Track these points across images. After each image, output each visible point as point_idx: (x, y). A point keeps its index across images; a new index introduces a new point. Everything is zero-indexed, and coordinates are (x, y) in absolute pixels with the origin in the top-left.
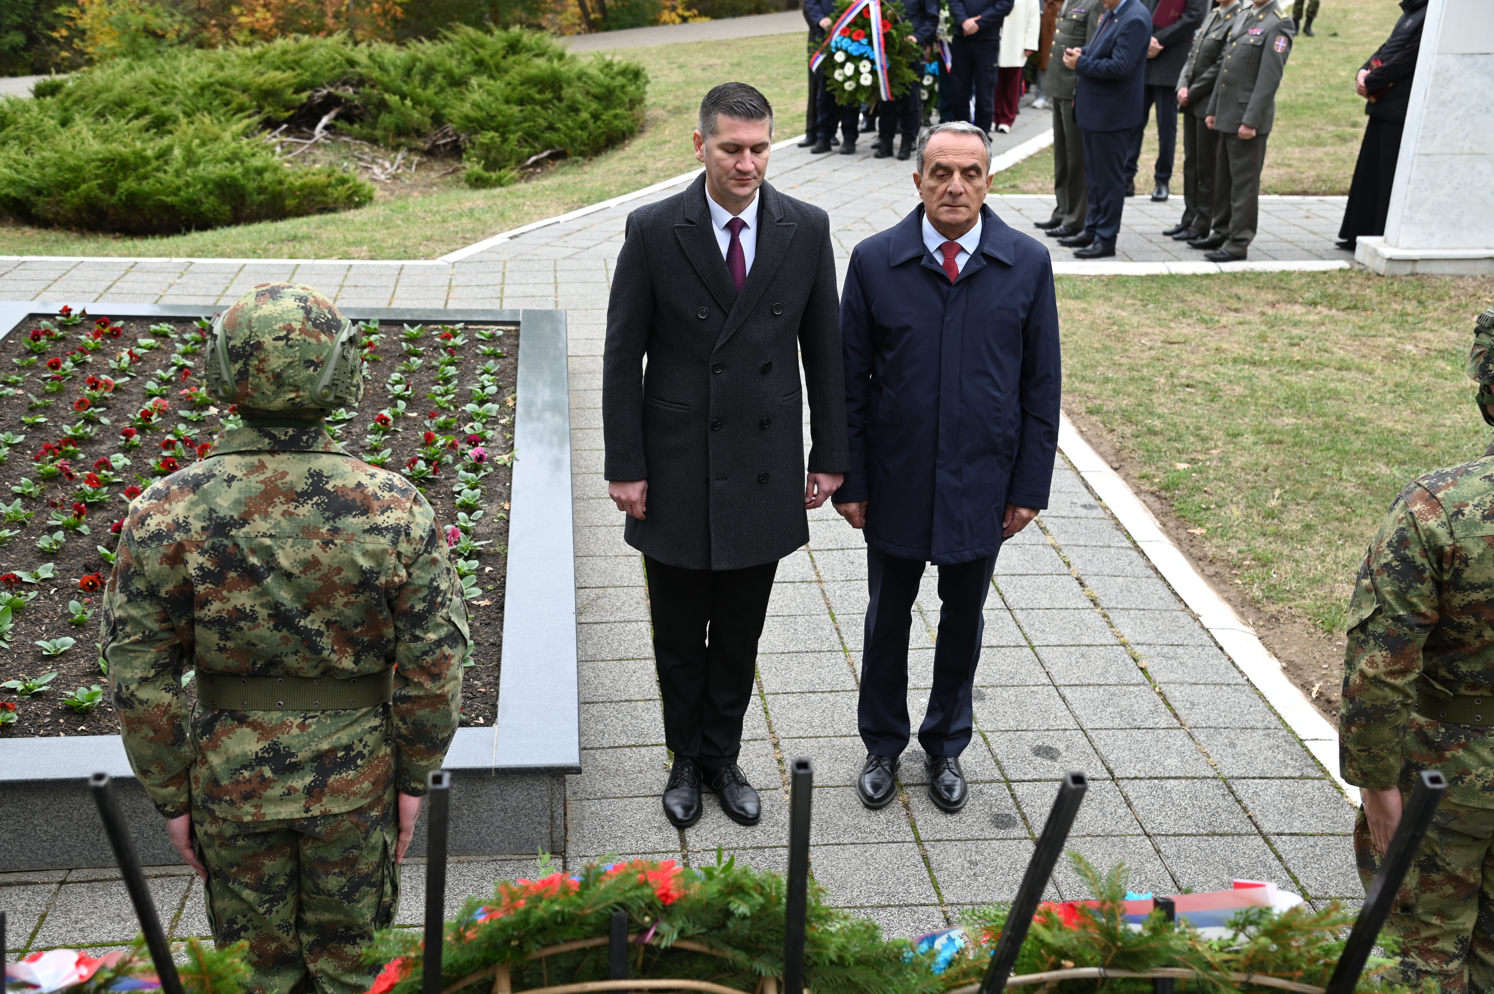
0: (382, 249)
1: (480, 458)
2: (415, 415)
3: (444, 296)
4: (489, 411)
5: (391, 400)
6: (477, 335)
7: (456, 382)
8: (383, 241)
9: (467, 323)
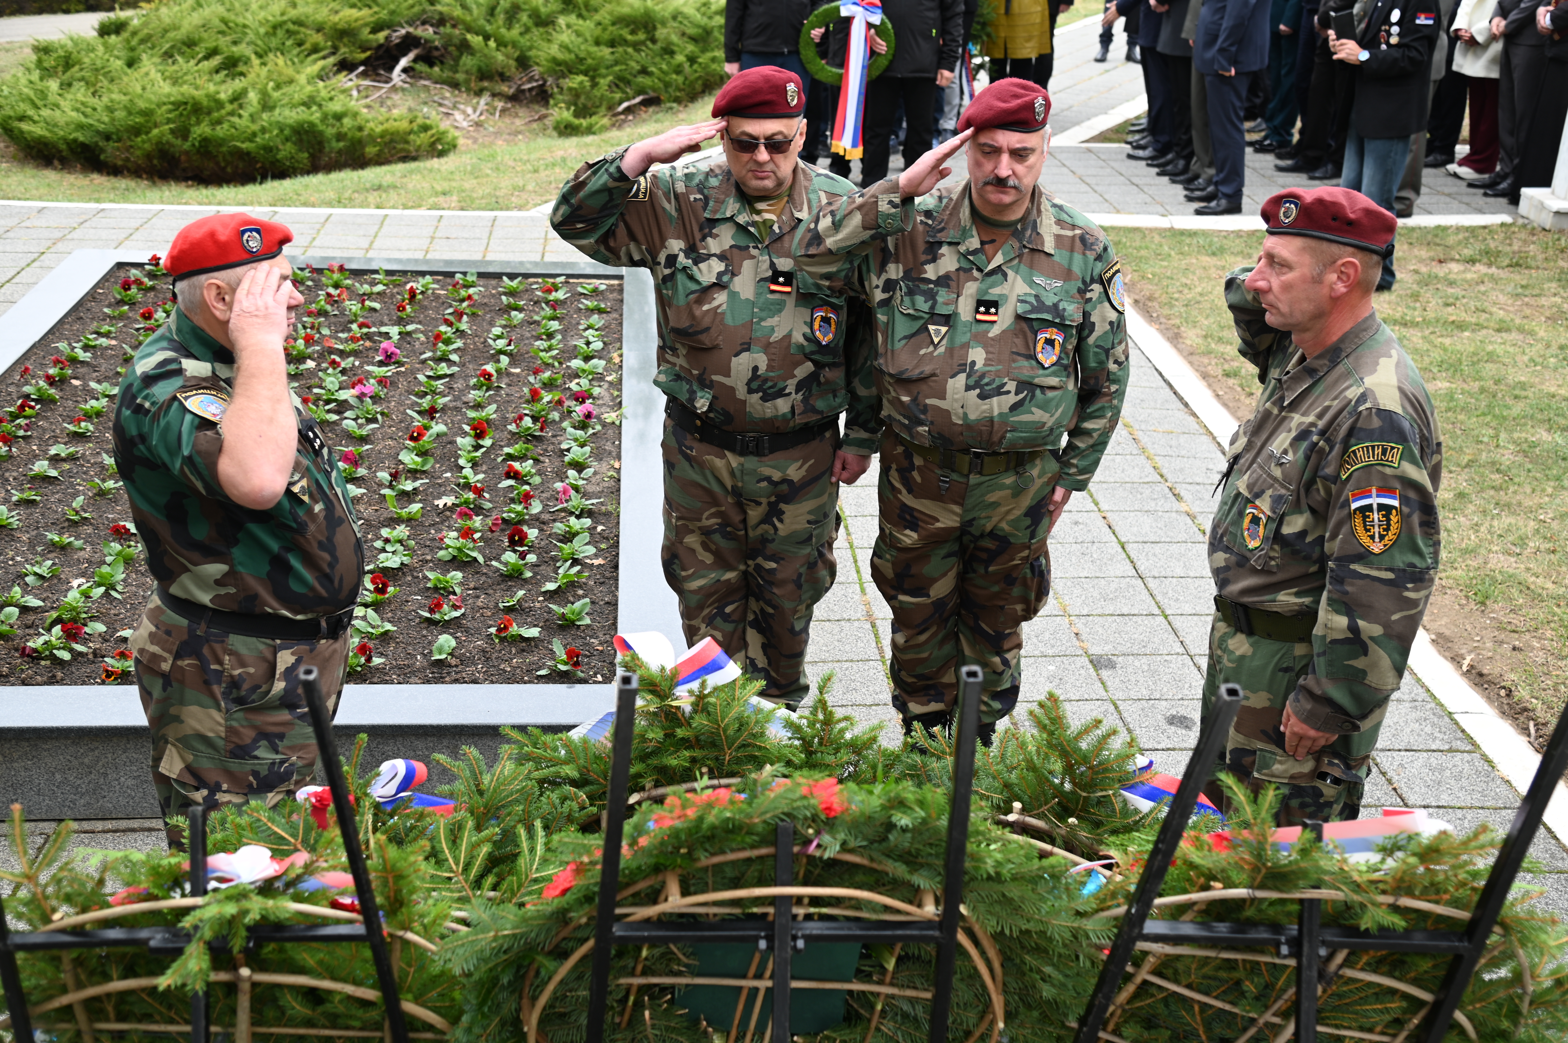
0: (472, 200)
1: (589, 416)
2: (518, 370)
3: (541, 249)
4: (595, 367)
5: (493, 356)
6: (580, 290)
7: (559, 337)
8: (473, 190)
9: (569, 276)
